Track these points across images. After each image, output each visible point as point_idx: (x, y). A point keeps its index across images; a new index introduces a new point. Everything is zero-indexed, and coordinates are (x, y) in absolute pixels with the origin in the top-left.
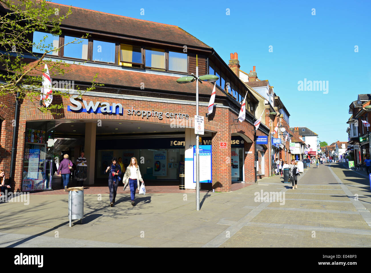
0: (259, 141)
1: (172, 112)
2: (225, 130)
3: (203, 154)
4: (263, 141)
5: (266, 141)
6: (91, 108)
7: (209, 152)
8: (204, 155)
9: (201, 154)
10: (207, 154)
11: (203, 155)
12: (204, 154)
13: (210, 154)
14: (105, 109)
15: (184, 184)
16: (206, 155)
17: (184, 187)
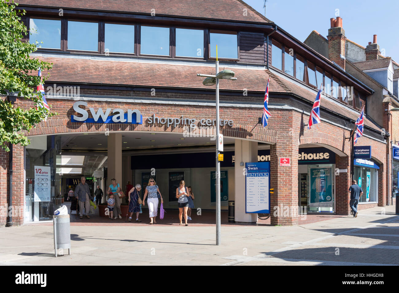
0: (359, 153)
1: (209, 118)
2: (287, 141)
3: (258, 174)
4: (363, 153)
5: (368, 153)
6: (100, 118)
7: (266, 171)
8: (260, 176)
9: (256, 175)
10: (263, 174)
11: (258, 176)
12: (260, 174)
13: (267, 174)
14: (118, 118)
15: (234, 216)
16: (262, 176)
17: (234, 218)
